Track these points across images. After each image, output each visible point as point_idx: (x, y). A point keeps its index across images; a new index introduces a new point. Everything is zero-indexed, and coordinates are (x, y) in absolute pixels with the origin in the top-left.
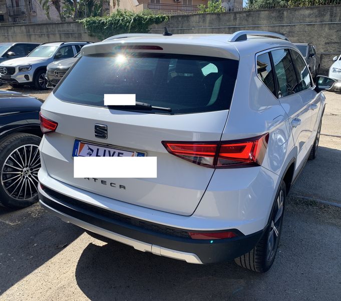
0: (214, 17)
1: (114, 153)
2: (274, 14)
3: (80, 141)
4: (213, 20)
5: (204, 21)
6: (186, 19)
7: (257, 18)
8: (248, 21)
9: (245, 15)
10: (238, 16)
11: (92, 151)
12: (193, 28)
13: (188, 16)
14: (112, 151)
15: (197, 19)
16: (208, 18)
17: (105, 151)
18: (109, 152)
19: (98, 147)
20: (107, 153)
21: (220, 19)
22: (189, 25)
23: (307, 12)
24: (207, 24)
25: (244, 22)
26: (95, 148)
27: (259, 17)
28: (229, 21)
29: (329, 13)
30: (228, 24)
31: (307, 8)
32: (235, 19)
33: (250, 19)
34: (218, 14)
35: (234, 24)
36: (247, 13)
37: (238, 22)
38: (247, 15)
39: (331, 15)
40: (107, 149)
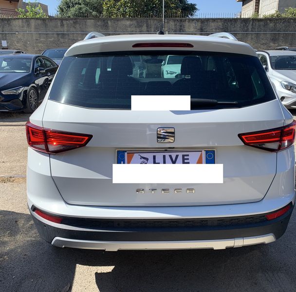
0: (39, 22)
1: (177, 156)
2: (99, 23)
3: (126, 151)
4: (38, 25)
5: (29, 25)
6: (6, 22)
7: (84, 26)
8: (75, 28)
9: (71, 22)
10: (65, 22)
11: (147, 159)
12: (17, 33)
13: (8, 20)
14: (174, 155)
15: (21, 24)
16: (33, 23)
17: (164, 157)
18: (170, 156)
19: (154, 154)
20: (168, 158)
21: (46, 25)
22: (12, 29)
23: (128, 23)
24: (33, 29)
25: (72, 29)
26: (150, 156)
27: (86, 25)
28: (56, 27)
29: (145, 25)
30: (56, 30)
31: (127, 19)
32: (62, 25)
33: (78, 26)
34: (44, 20)
35: (62, 30)
36: (74, 21)
37: (65, 28)
38: (74, 23)
39: (147, 26)
40: (167, 155)
